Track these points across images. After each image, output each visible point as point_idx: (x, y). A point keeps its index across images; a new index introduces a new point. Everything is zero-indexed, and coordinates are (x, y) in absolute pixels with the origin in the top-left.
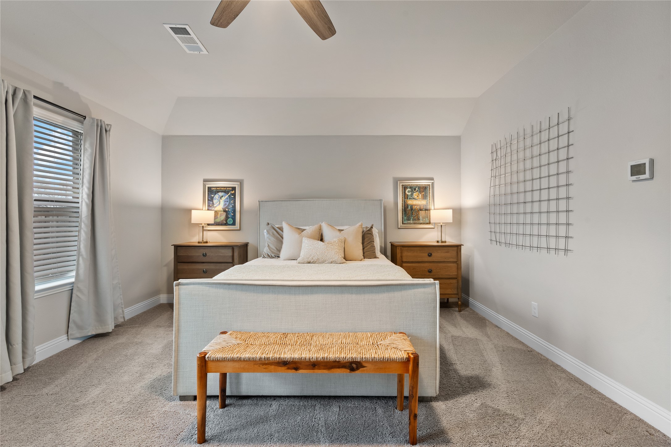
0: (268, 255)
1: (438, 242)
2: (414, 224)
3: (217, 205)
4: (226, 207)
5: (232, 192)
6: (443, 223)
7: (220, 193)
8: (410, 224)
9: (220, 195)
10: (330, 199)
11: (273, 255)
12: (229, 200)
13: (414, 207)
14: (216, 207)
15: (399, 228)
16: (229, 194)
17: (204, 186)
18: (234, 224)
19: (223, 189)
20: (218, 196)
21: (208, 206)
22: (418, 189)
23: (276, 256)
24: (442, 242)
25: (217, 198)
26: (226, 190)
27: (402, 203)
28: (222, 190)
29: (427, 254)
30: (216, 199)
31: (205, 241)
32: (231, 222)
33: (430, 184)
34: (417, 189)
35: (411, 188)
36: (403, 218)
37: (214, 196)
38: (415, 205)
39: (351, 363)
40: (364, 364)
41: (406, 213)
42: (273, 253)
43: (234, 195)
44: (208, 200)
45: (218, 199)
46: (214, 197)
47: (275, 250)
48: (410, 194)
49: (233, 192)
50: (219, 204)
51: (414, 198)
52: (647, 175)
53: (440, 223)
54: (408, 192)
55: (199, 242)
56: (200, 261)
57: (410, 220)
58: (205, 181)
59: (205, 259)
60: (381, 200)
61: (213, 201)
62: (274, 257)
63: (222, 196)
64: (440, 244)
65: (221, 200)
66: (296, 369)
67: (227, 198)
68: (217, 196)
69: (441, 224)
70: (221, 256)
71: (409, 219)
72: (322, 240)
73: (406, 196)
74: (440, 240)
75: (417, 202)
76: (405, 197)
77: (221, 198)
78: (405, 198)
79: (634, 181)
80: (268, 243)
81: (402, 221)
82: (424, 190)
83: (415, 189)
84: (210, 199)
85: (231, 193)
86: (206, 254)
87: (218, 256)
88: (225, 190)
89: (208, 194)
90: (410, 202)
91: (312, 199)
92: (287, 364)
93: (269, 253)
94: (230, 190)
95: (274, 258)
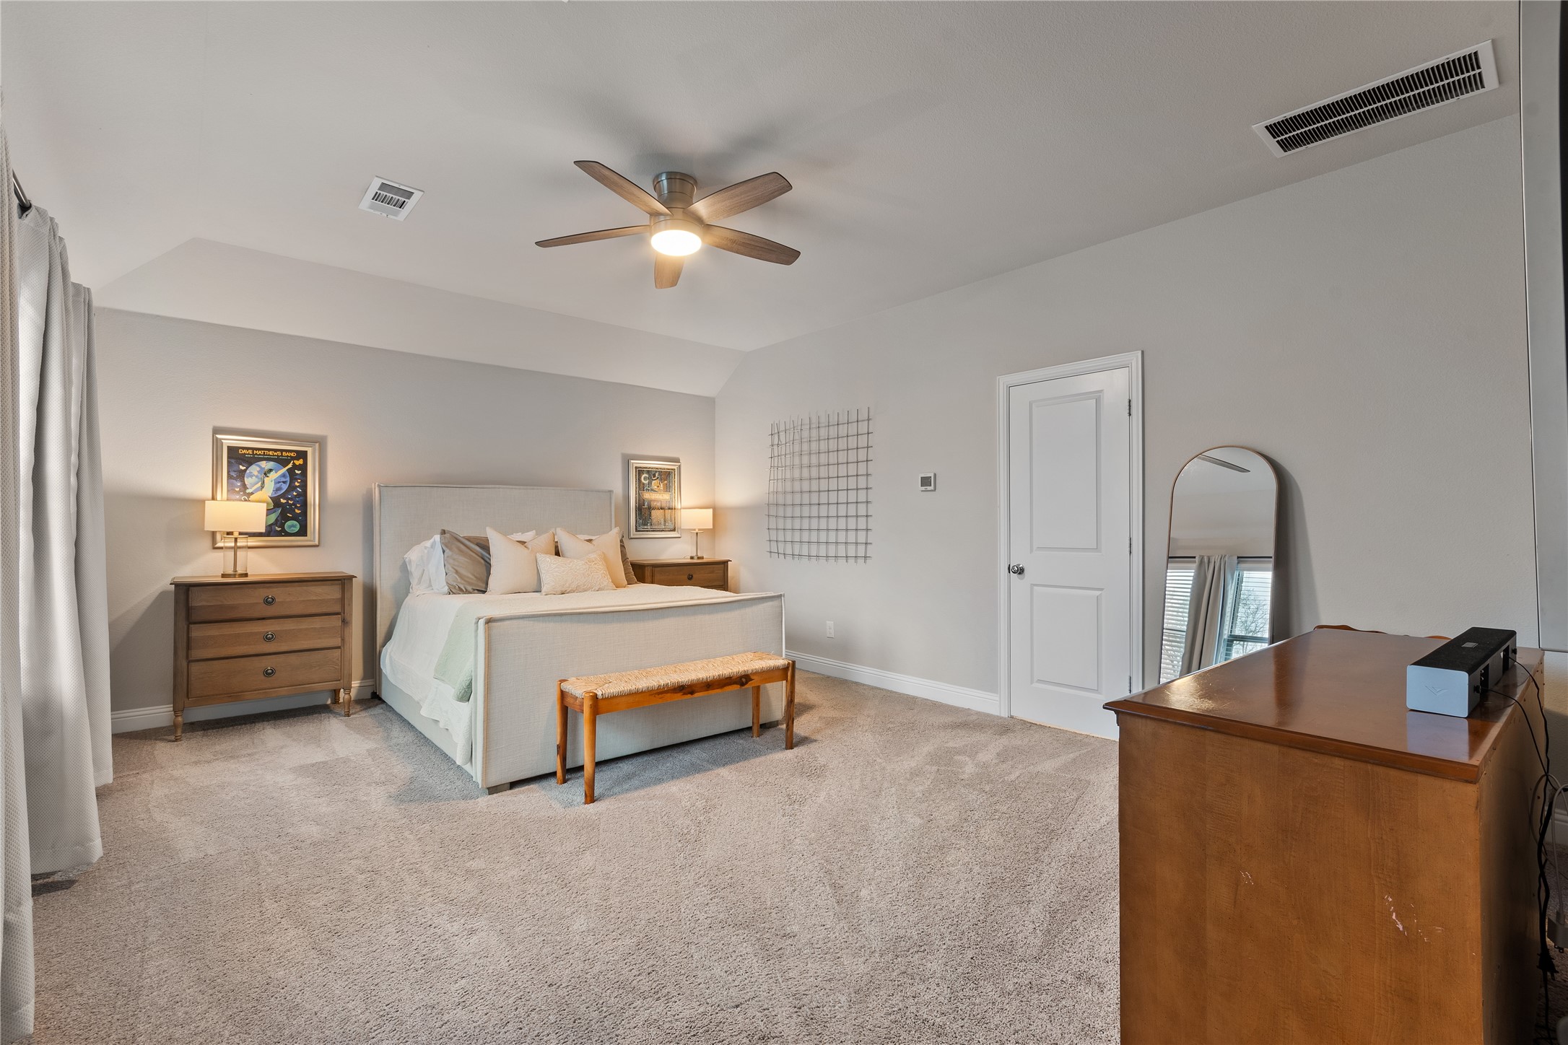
0: (460, 589)
1: (692, 558)
2: (653, 531)
3: (257, 490)
4: (283, 496)
5: (297, 463)
6: (699, 530)
7: (265, 462)
8: (647, 531)
9: (263, 466)
10: (525, 487)
11: (470, 588)
12: (288, 479)
13: (653, 504)
14: (252, 493)
15: (631, 538)
16: (290, 466)
17: (217, 444)
18: (303, 532)
19: (271, 453)
20: (258, 469)
21: (228, 491)
22: (659, 474)
23: (474, 590)
24: (699, 558)
25: (256, 473)
26: (282, 455)
27: (636, 497)
28: (269, 455)
29: (686, 577)
30: (251, 476)
31: (240, 571)
32: (297, 529)
33: (675, 468)
34: (657, 474)
35: (648, 472)
36: (636, 521)
37: (245, 470)
38: (654, 501)
39: (742, 677)
40: (752, 677)
41: (641, 513)
42: (470, 584)
43: (304, 468)
44: (229, 477)
45: (257, 477)
46: (248, 471)
47: (472, 579)
48: (646, 482)
49: (301, 462)
50: (262, 487)
51: (652, 490)
52: (932, 488)
53: (695, 530)
54: (645, 479)
55: (224, 576)
56: (257, 615)
57: (647, 525)
58: (216, 431)
59: (271, 611)
60: (611, 492)
61: (243, 481)
62: (471, 591)
63: (271, 470)
64: (695, 561)
65: (266, 479)
66: (692, 693)
67: (283, 475)
68: (254, 469)
69: (697, 531)
70: (314, 600)
71: (645, 524)
72: (557, 554)
73: (642, 485)
74: (694, 554)
75: (657, 496)
76: (641, 487)
77: (265, 474)
78: (640, 489)
79: (922, 491)
80: (455, 568)
81: (636, 526)
82: (666, 476)
83: (654, 476)
84: (233, 474)
85: (293, 463)
86: (273, 599)
87: (303, 601)
88: (277, 456)
89: (229, 462)
90: (647, 496)
91: (493, 486)
92: (683, 689)
93: (462, 584)
94: (293, 458)
95: (471, 593)
